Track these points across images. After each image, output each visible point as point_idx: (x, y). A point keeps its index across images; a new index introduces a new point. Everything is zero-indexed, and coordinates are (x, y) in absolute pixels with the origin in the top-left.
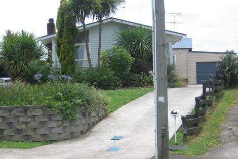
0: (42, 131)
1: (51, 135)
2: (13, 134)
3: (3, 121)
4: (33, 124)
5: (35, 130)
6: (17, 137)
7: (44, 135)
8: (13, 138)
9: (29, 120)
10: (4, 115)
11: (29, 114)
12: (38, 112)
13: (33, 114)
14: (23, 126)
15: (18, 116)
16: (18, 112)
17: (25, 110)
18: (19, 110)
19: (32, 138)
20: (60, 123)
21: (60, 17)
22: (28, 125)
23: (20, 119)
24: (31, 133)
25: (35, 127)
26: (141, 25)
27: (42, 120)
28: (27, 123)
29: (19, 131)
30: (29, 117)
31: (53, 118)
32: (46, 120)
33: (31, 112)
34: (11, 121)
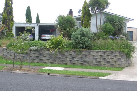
0: (119, 62)
1: (122, 64)
2: (106, 63)
3: (101, 57)
4: (115, 59)
5: (115, 62)
6: (107, 65)
7: (119, 64)
8: (105, 65)
9: (113, 57)
10: (102, 54)
11: (113, 54)
12: (117, 54)
13: (115, 55)
14: (111, 60)
15: (108, 56)
16: (108, 54)
17: (112, 52)
18: (109, 53)
19: (114, 65)
20: (125, 59)
21: (84, 9)
22: (113, 60)
23: (109, 57)
24: (114, 63)
25: (116, 61)
26: (116, 15)
27: (119, 58)
28: (112, 59)
29: (108, 62)
30: (113, 56)
31: (123, 57)
32: (120, 57)
33: (114, 54)
34: (105, 57)
